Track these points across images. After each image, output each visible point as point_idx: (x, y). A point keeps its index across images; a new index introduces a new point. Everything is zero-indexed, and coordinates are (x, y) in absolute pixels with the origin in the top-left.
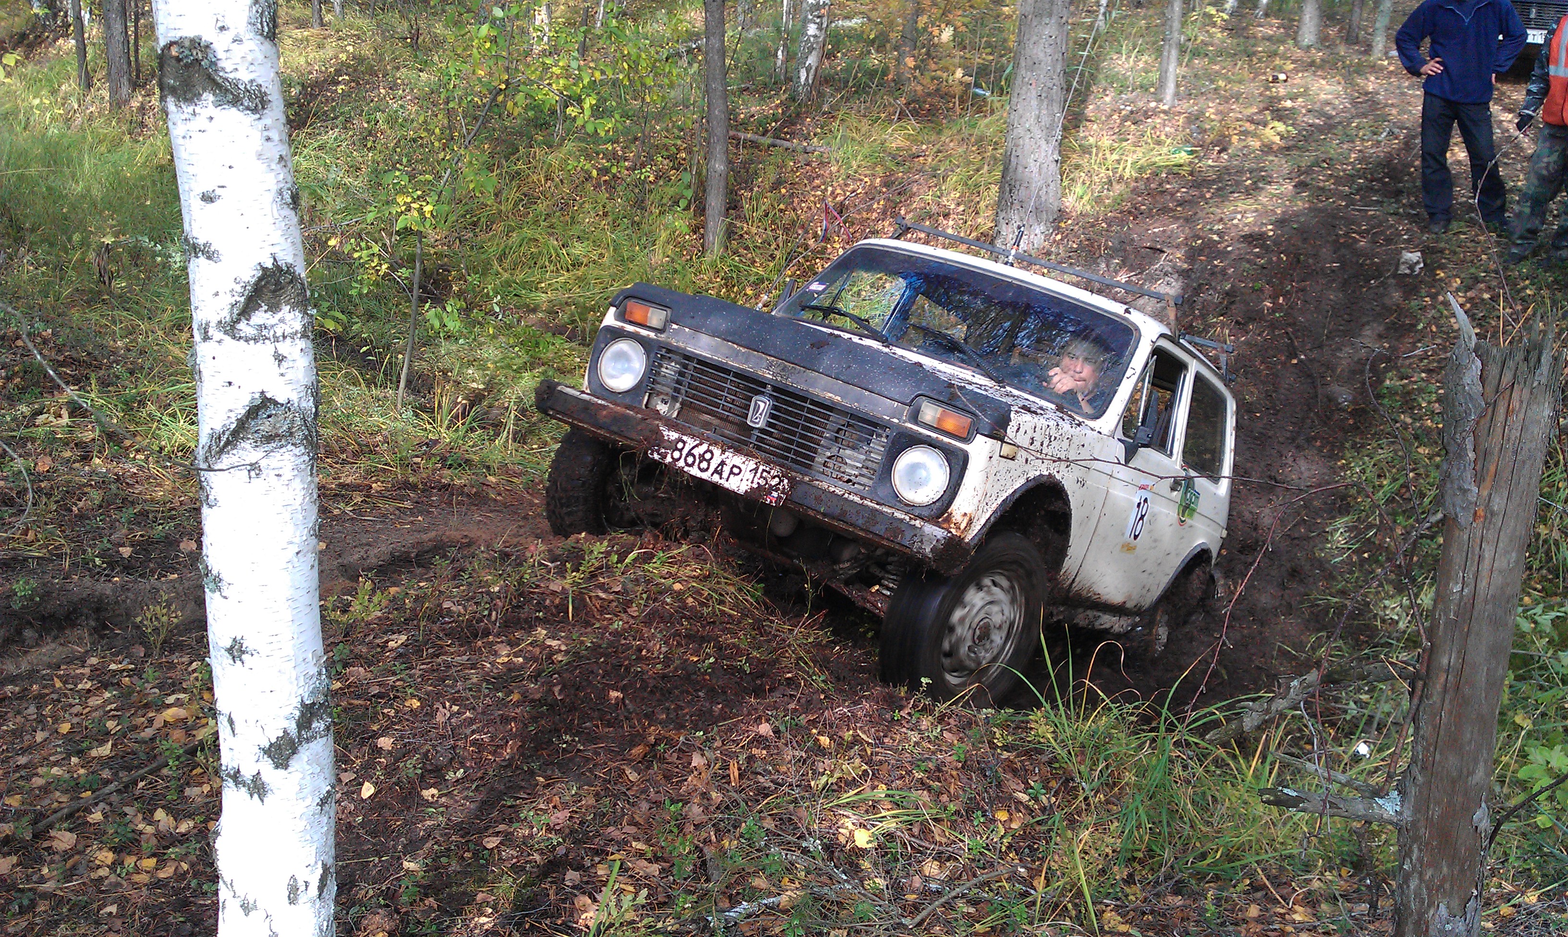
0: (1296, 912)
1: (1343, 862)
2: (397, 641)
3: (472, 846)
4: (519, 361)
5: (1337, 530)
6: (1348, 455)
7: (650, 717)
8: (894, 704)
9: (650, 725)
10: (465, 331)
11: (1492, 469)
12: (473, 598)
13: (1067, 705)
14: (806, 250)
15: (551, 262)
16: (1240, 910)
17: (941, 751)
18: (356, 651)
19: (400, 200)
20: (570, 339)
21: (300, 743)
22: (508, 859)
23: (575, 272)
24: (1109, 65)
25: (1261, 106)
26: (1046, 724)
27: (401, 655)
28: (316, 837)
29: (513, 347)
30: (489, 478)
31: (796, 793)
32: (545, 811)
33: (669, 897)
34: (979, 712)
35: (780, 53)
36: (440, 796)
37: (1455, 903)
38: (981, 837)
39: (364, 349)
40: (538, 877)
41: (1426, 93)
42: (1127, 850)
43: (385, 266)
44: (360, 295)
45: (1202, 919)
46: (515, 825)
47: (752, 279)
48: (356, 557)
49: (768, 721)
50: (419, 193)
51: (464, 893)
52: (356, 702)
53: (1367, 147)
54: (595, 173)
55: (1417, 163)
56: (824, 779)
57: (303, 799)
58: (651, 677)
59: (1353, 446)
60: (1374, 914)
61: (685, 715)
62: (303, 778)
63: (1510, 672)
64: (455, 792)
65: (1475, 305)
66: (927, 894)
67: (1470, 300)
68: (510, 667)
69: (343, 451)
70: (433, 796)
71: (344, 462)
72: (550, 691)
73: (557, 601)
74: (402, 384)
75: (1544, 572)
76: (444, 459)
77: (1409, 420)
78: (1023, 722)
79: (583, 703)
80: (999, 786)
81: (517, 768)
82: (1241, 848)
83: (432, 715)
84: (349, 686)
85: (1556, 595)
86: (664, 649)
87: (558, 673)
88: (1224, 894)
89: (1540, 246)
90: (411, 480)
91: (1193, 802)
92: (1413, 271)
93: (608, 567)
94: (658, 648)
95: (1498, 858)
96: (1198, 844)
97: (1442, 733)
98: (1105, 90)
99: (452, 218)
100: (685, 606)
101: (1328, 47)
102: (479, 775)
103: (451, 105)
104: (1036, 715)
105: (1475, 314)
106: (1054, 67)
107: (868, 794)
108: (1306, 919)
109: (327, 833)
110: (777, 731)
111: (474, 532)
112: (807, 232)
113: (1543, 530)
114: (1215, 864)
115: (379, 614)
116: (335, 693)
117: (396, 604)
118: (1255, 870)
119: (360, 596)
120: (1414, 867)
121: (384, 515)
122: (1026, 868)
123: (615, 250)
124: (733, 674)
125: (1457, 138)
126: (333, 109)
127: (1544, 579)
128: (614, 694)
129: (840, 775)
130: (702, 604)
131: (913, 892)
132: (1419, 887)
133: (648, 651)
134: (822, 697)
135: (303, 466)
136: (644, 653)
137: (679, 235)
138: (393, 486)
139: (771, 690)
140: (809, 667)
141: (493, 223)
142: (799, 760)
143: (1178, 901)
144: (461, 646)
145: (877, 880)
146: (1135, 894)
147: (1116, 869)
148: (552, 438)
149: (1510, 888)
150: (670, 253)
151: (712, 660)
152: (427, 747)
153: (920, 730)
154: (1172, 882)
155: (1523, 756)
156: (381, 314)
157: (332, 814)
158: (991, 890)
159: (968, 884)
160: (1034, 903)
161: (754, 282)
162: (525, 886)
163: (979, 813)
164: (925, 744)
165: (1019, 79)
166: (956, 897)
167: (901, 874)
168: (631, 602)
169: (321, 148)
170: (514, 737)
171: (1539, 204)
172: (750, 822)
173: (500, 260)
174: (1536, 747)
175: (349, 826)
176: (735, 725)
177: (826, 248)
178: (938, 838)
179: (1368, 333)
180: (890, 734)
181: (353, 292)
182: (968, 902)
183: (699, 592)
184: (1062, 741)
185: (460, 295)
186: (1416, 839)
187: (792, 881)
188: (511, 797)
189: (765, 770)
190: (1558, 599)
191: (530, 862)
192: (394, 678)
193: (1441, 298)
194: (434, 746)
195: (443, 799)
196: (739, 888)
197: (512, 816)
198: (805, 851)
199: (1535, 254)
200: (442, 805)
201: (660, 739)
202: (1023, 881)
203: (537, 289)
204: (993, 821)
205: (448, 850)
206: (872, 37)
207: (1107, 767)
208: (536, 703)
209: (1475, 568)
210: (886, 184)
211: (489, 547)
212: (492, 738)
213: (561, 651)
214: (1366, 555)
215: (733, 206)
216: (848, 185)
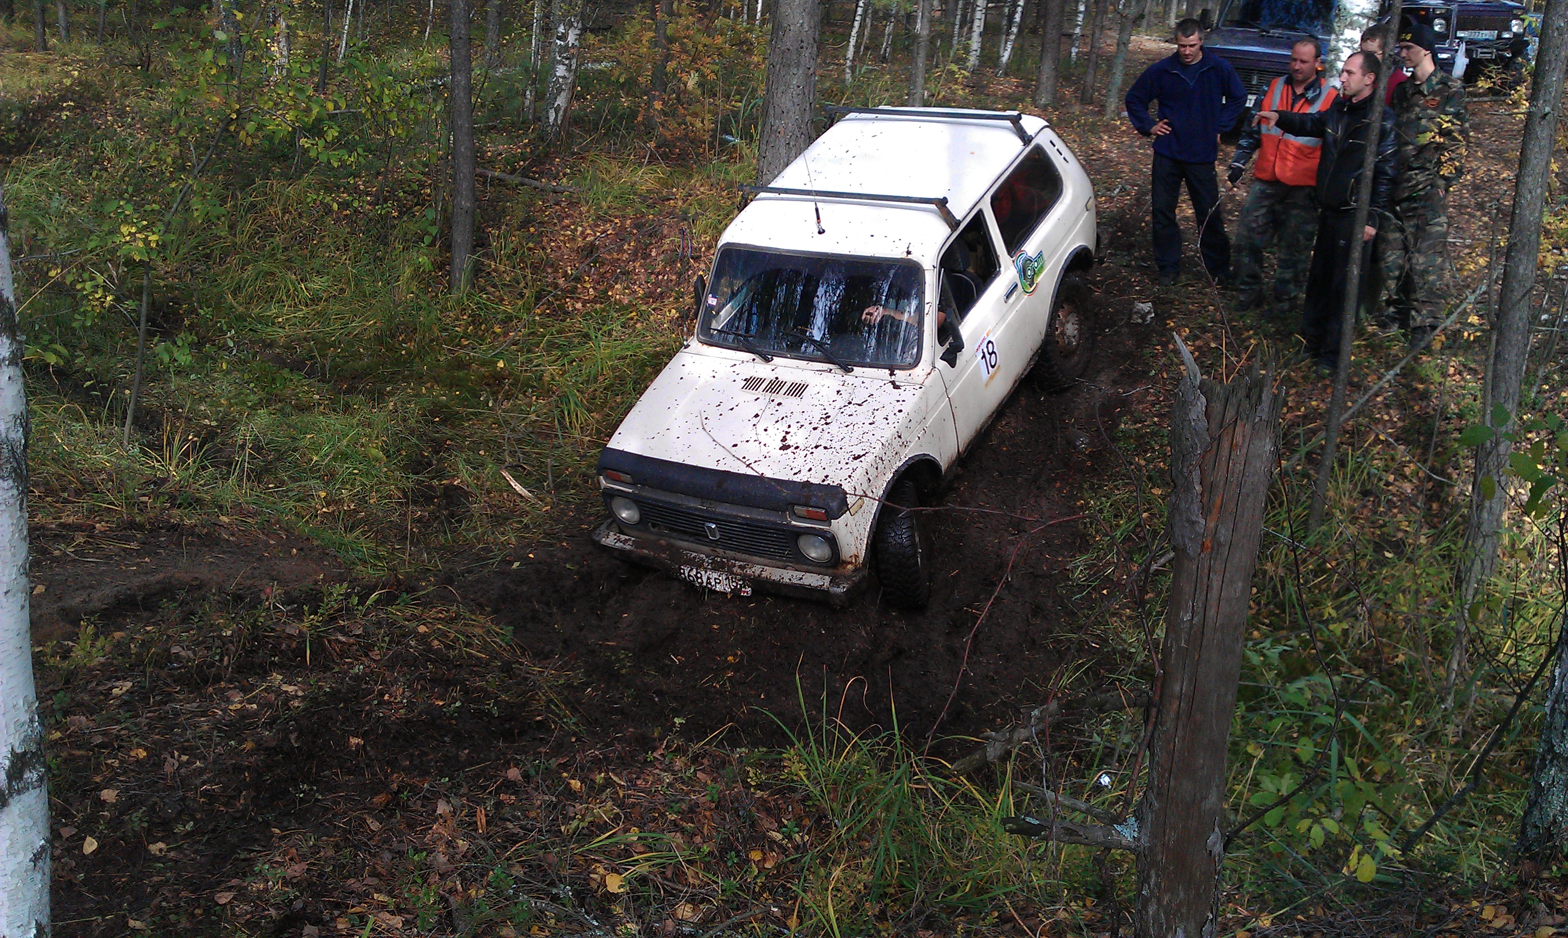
1: (1088, 893)
2: (122, 688)
3: (203, 902)
4: (254, 398)
5: (1077, 567)
6: (1086, 495)
7: (393, 764)
8: (648, 745)
9: (392, 772)
10: (195, 365)
11: (1218, 501)
12: (203, 642)
13: (819, 742)
14: (556, 288)
15: (288, 297)
17: (694, 791)
18: (77, 699)
19: (124, 229)
20: (309, 375)
21: (10, 794)
22: (241, 915)
23: (314, 307)
26: (799, 762)
27: (126, 703)
28: (29, 896)
29: (248, 383)
30: (221, 518)
31: (546, 839)
32: (281, 864)
34: (733, 752)
35: (528, 93)
36: (169, 850)
37: (1192, 927)
38: (735, 878)
39: (88, 383)
40: (273, 933)
41: (1155, 153)
42: (878, 887)
43: (109, 298)
44: (84, 327)
46: (249, 879)
47: (500, 317)
48: (78, 600)
49: (516, 765)
50: (145, 222)
52: (78, 753)
53: (1100, 202)
54: (335, 206)
55: (1148, 218)
56: (575, 824)
57: (15, 855)
58: (393, 722)
59: (1091, 487)
61: (430, 762)
62: (15, 833)
63: (1241, 703)
64: (185, 846)
65: (1203, 354)
67: (1198, 349)
68: (243, 714)
69: (64, 490)
70: (161, 850)
71: (66, 501)
72: (286, 739)
73: (294, 645)
74: (128, 421)
75: (1272, 607)
76: (172, 498)
77: (1143, 463)
78: (776, 760)
79: (321, 750)
80: (753, 825)
81: (251, 819)
82: (989, 880)
83: (160, 764)
84: (69, 736)
85: (1283, 629)
86: (407, 694)
87: (295, 720)
88: (974, 927)
90: (137, 519)
91: (942, 838)
92: (1144, 320)
93: (347, 609)
94: (399, 693)
95: (1234, 884)
96: (948, 879)
97: (1176, 758)
99: (184, 250)
100: (430, 649)
101: (1064, 106)
102: (210, 827)
103: (183, 134)
104: (790, 753)
105: (1202, 362)
106: (802, 116)
107: (620, 837)
109: (41, 891)
110: (526, 776)
111: (204, 573)
112: (556, 271)
114: (964, 897)
115: (102, 660)
116: (55, 744)
117: (120, 648)
118: (1004, 903)
119: (82, 641)
120: (1152, 892)
121: (110, 557)
122: (780, 908)
123: (356, 285)
124: (480, 718)
125: (1184, 196)
126: (57, 135)
127: (1271, 614)
128: (354, 741)
129: (591, 819)
130: (448, 647)
131: (666, 937)
132: (1157, 912)
133: (391, 696)
134: (574, 739)
135: (12, 501)
136: (386, 697)
137: (423, 271)
138: (118, 526)
139: (521, 733)
140: (560, 709)
141: (227, 256)
142: (549, 805)
143: (930, 935)
144: (191, 692)
145: (629, 926)
146: (888, 930)
147: (868, 905)
148: (290, 477)
149: (1245, 913)
150: (414, 289)
151: (458, 704)
152: (155, 799)
153: (673, 771)
154: (923, 917)
155: (1255, 784)
156: (107, 348)
157: (47, 870)
158: (745, 932)
159: (721, 926)
161: (502, 320)
163: (733, 853)
164: (678, 785)
165: (768, 125)
167: (654, 918)
168: (373, 645)
169: (43, 175)
170: (247, 787)
172: (498, 870)
173: (234, 294)
174: (1267, 775)
175: (70, 884)
176: (483, 770)
177: (576, 288)
178: (691, 880)
179: (1104, 378)
180: (642, 776)
181: (75, 325)
183: (445, 635)
184: (815, 778)
185: (191, 328)
186: (1153, 864)
187: (541, 929)
188: (245, 850)
189: (514, 816)
190: (1284, 633)
191: (265, 917)
192: (118, 727)
193: (1171, 346)
194: (162, 798)
195: (172, 854)
197: (245, 869)
198: (555, 898)
200: (171, 860)
201: (403, 787)
202: (777, 921)
203: (273, 324)
204: (748, 861)
205: (177, 906)
206: (622, 80)
207: (859, 802)
208: (270, 751)
209: (1203, 598)
210: (638, 226)
211: (220, 590)
212: (224, 789)
213: (297, 697)
214: (1105, 592)
215: (480, 242)
216: (598, 226)
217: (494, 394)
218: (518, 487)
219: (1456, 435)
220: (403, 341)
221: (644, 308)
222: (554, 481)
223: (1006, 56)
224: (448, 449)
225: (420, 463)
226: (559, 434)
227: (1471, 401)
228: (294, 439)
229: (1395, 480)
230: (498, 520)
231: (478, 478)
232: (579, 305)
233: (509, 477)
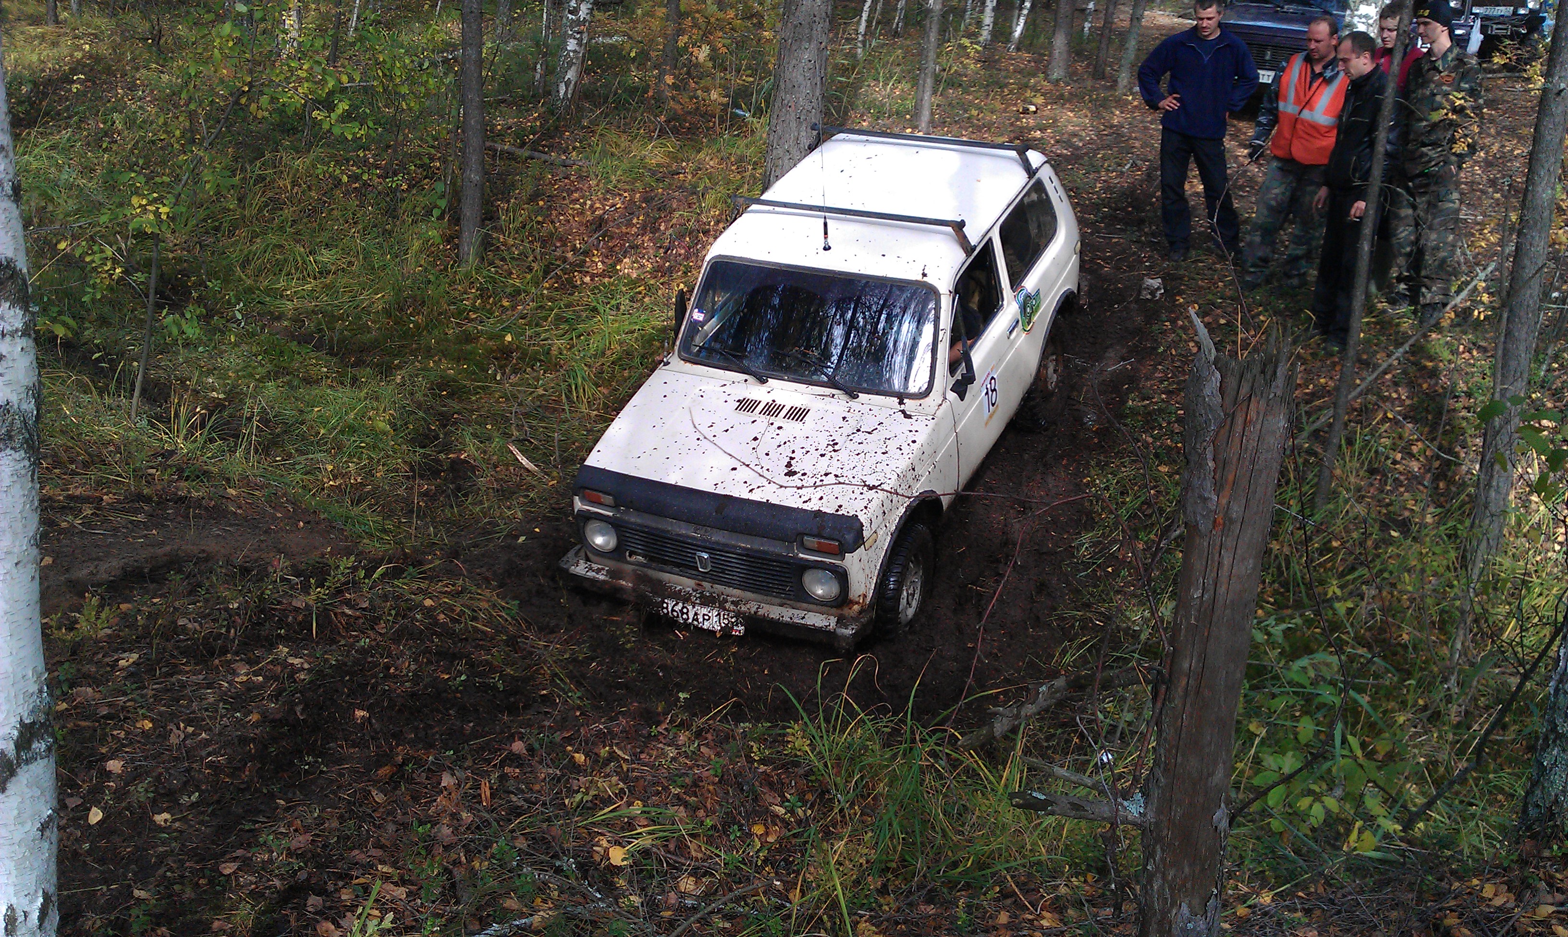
0: (1044, 918)
1: (1089, 868)
2: (128, 659)
3: (207, 872)
4: (262, 371)
5: (1082, 545)
6: (1093, 472)
7: (398, 736)
8: (652, 719)
9: (398, 745)
10: (204, 338)
11: (1231, 478)
12: (209, 615)
14: (564, 262)
15: (297, 269)
16: (991, 917)
17: (698, 766)
18: (83, 670)
19: (135, 201)
20: (317, 348)
21: (18, 764)
22: (245, 886)
23: (323, 280)
24: (867, 91)
25: (1012, 135)
26: (803, 737)
27: (132, 675)
28: (36, 865)
29: (256, 356)
30: (229, 490)
31: (550, 812)
32: (286, 835)
33: (416, 920)
34: (737, 726)
35: (539, 66)
36: (174, 821)
37: (1196, 902)
38: (738, 852)
39: (97, 355)
40: (277, 903)
41: (1164, 128)
42: (881, 862)
43: (118, 270)
44: (93, 300)
45: (954, 927)
46: (254, 850)
47: (508, 290)
48: (85, 572)
49: (521, 739)
50: (155, 195)
51: (199, 922)
52: (84, 724)
53: (1111, 178)
54: (345, 179)
55: (1159, 194)
56: (578, 797)
57: (22, 824)
58: (398, 696)
59: (1098, 464)
60: (1119, 918)
61: (434, 735)
62: (22, 802)
63: (1245, 681)
64: (190, 817)
66: (683, 910)
68: (249, 687)
69: (72, 462)
70: (166, 821)
71: (74, 473)
72: (292, 711)
73: (300, 618)
74: (137, 393)
75: (1276, 585)
76: (180, 470)
77: (1150, 440)
78: (780, 735)
79: (327, 722)
80: (756, 799)
81: (256, 790)
82: (991, 855)
83: (165, 736)
84: (76, 708)
85: (1288, 607)
86: (413, 667)
87: (301, 692)
88: (975, 902)
89: (1272, 275)
90: (145, 492)
91: (945, 813)
92: (1154, 296)
93: (354, 582)
94: (407, 665)
96: (950, 853)
97: (1183, 736)
98: (862, 116)
99: (193, 222)
100: (436, 622)
101: (1075, 81)
102: (215, 798)
103: (192, 106)
104: (794, 728)
106: (813, 91)
107: (624, 811)
108: (1054, 925)
109: (48, 860)
110: (531, 750)
111: (212, 546)
112: (565, 245)
113: (1275, 546)
114: (966, 872)
115: (109, 631)
116: (60, 715)
117: (127, 621)
118: (1005, 878)
119: (87, 613)
120: (1157, 867)
121: (116, 529)
122: (781, 881)
123: (365, 258)
124: (486, 692)
125: (1193, 172)
126: (67, 109)
127: (1276, 592)
128: (359, 713)
129: (596, 792)
130: (454, 621)
131: (668, 909)
132: (1162, 887)
133: (396, 669)
134: (578, 714)
135: (23, 472)
136: (392, 671)
137: (432, 245)
138: (126, 498)
139: (526, 707)
140: (565, 683)
141: (236, 229)
142: (553, 779)
143: (931, 910)
144: (196, 664)
145: (632, 898)
146: (889, 905)
147: (870, 879)
148: (297, 450)
149: (1246, 889)
150: (422, 262)
151: (463, 677)
152: (160, 770)
153: (678, 745)
154: (924, 892)
155: (1257, 763)
156: (115, 320)
157: (54, 839)
158: (747, 904)
159: (724, 899)
160: (789, 916)
161: (510, 294)
162: (263, 913)
163: (736, 827)
164: (682, 760)
165: (779, 100)
166: (712, 912)
167: (657, 890)
168: (379, 618)
169: (53, 147)
170: (252, 758)
171: (1269, 232)
172: (502, 842)
173: (243, 267)
174: (1269, 754)
175: (76, 854)
176: (488, 743)
177: (585, 262)
178: (694, 854)
179: (1112, 355)
180: (646, 750)
181: (84, 297)
182: (724, 916)
183: (451, 609)
184: (820, 752)
185: (200, 301)
186: (1159, 840)
187: (544, 901)
188: (250, 821)
189: (518, 789)
190: (1289, 611)
191: (269, 888)
192: (124, 699)
193: (1180, 323)
194: (167, 769)
195: (177, 824)
196: (490, 910)
197: (250, 840)
198: (558, 871)
199: (1268, 281)
200: (176, 830)
201: (408, 759)
202: (779, 895)
203: (282, 296)
204: (750, 835)
205: (182, 877)
206: (633, 54)
207: (862, 778)
208: (276, 723)
209: (1214, 575)
210: (645, 200)
211: (228, 562)
212: (230, 760)
213: (304, 669)
214: (1110, 569)
215: (489, 216)
216: (607, 200)
217: (502, 368)
218: (524, 461)
219: (1464, 413)
220: (411, 315)
221: (652, 282)
222: (560, 456)
223: (1018, 31)
224: (455, 423)
225: (427, 437)
226: (566, 407)
227: (1480, 380)
228: (301, 412)
229: (1402, 458)
230: (505, 493)
231: (485, 452)
232: (587, 279)
233: (516, 451)
